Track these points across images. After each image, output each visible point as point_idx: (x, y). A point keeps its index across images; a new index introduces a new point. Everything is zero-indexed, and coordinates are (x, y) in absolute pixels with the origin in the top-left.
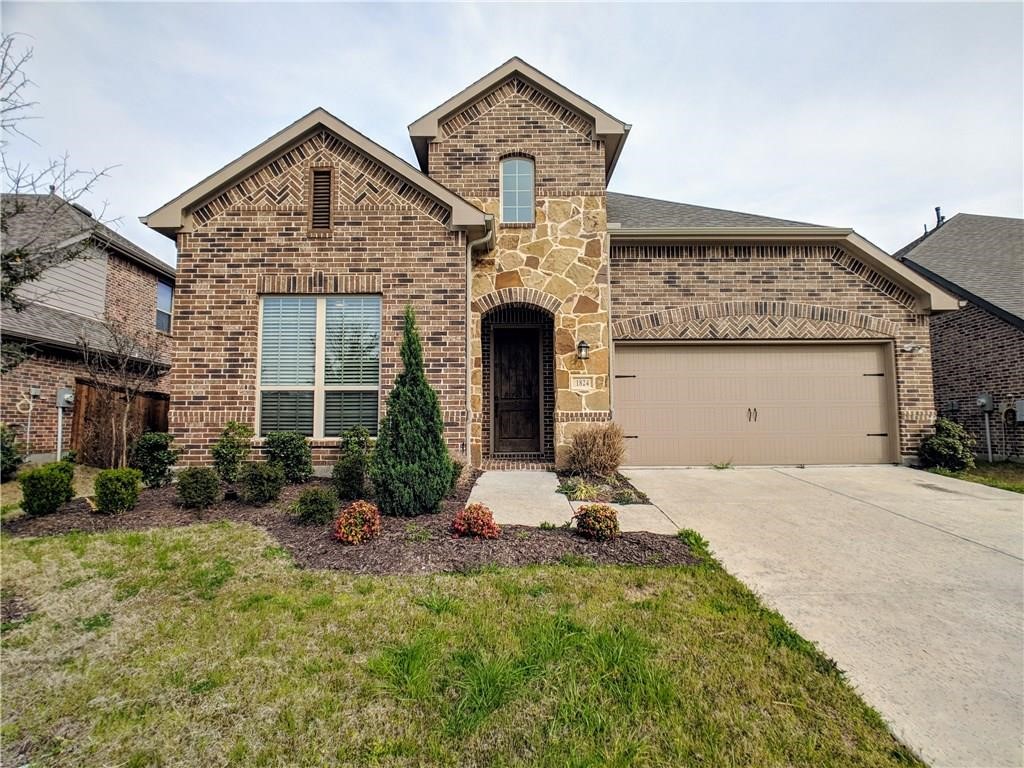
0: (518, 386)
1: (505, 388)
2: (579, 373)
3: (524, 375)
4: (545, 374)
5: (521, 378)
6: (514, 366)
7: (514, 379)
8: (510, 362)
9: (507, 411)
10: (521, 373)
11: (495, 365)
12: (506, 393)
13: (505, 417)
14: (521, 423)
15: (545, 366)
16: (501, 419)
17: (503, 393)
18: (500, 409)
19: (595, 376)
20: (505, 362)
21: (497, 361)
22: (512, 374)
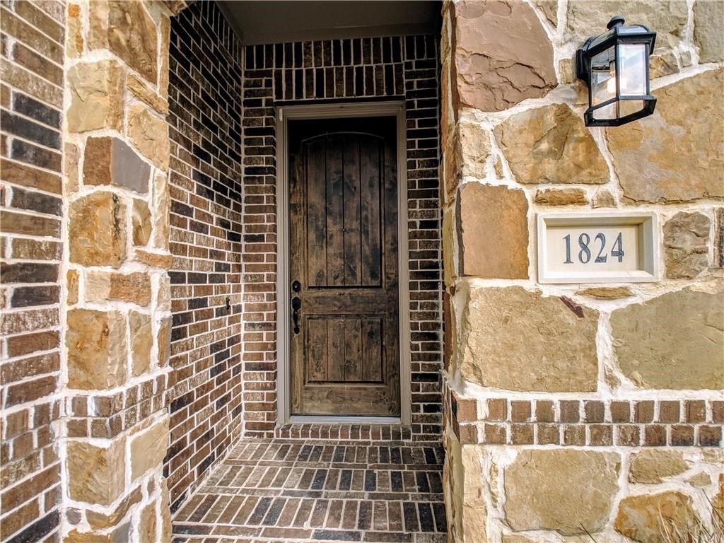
0: (347, 257)
1: (316, 264)
2: (579, 200)
3: (363, 231)
4: (412, 225)
5: (354, 239)
6: (336, 208)
7: (337, 239)
8: (326, 197)
9: (324, 317)
10: (355, 225)
11: (293, 208)
12: (320, 275)
13: (316, 331)
14: (355, 344)
15: (412, 205)
16: (307, 336)
17: (313, 273)
18: (302, 313)
19: (661, 215)
20: (315, 198)
21: (297, 199)
22: (333, 228)
